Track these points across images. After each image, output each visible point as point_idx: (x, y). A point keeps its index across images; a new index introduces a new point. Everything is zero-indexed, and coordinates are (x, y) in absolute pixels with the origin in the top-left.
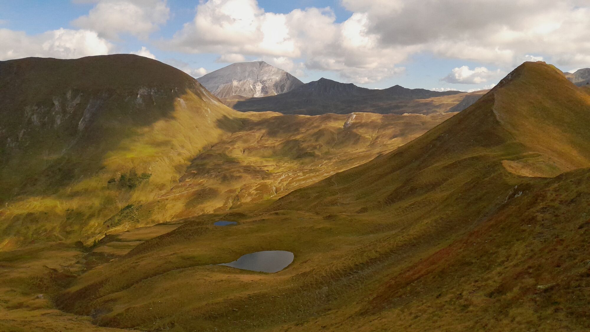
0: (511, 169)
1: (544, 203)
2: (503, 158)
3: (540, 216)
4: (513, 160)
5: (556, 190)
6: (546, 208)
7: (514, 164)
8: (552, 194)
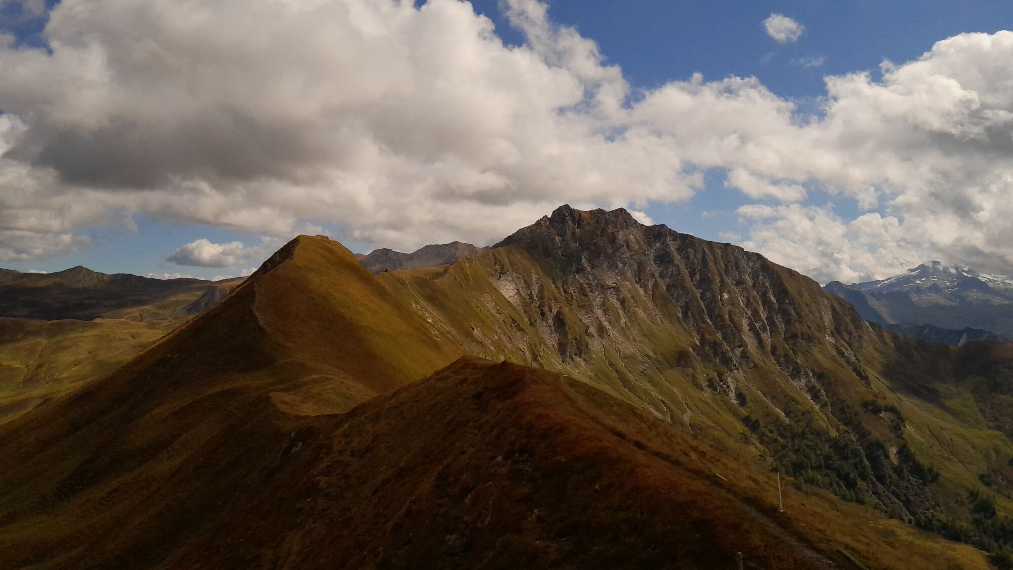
0: (285, 406)
1: (329, 457)
2: (271, 388)
3: (323, 481)
4: (287, 390)
5: (346, 435)
6: (332, 466)
7: (287, 397)
8: (340, 442)
